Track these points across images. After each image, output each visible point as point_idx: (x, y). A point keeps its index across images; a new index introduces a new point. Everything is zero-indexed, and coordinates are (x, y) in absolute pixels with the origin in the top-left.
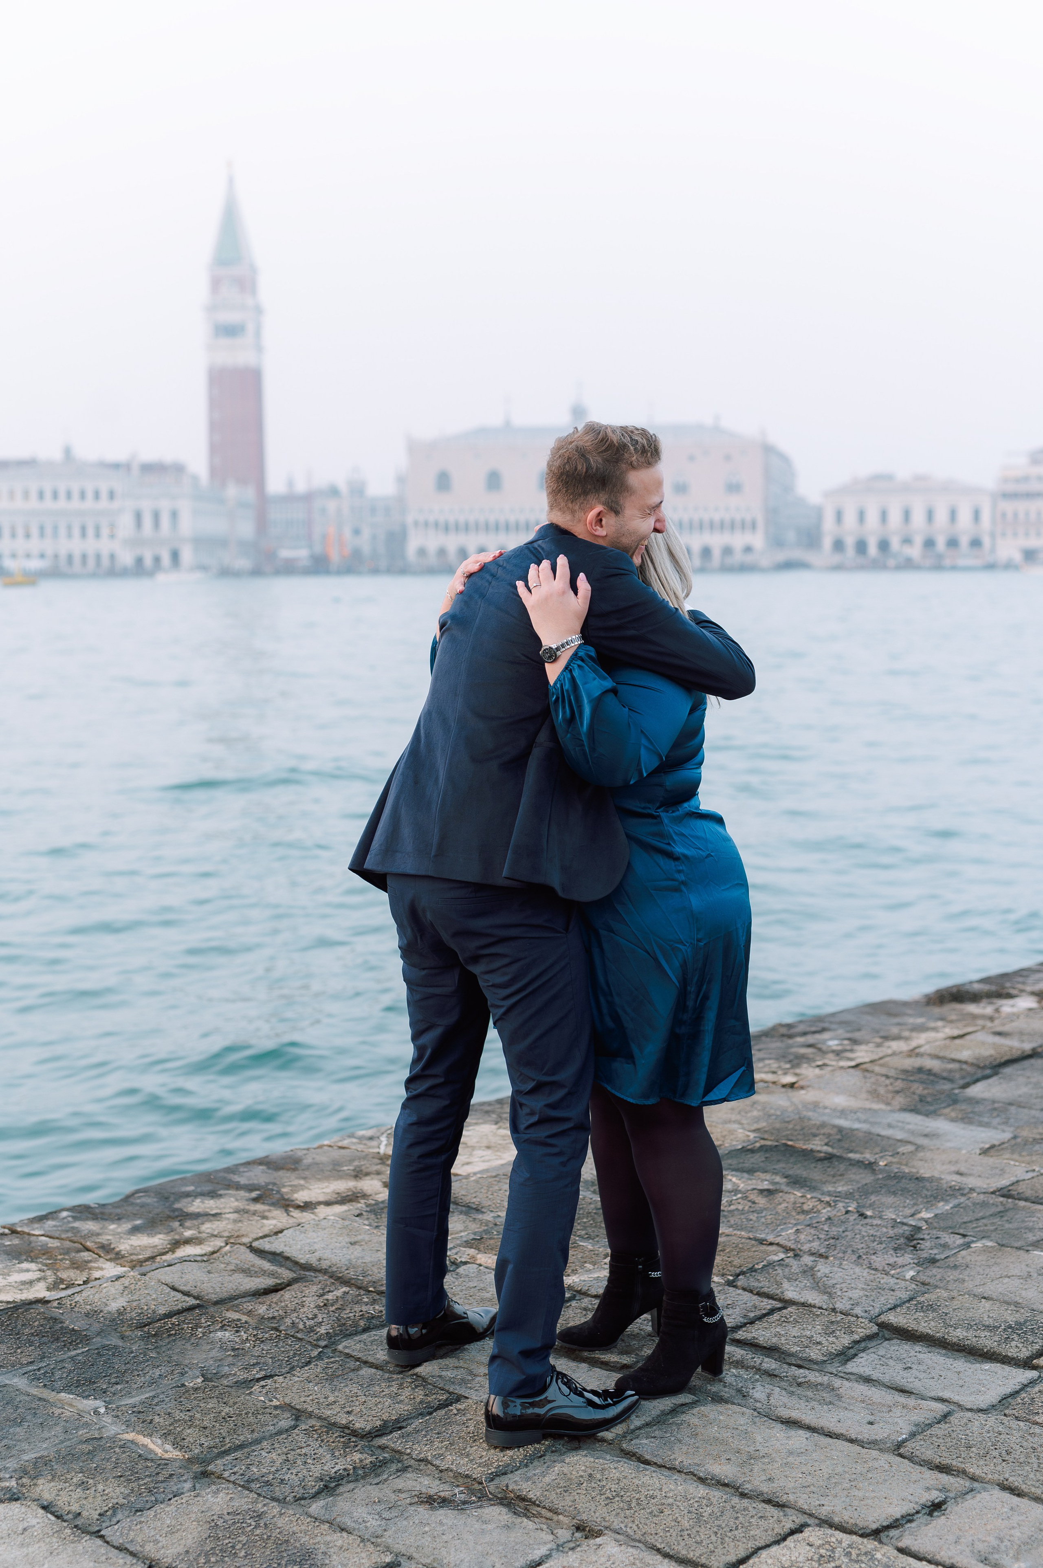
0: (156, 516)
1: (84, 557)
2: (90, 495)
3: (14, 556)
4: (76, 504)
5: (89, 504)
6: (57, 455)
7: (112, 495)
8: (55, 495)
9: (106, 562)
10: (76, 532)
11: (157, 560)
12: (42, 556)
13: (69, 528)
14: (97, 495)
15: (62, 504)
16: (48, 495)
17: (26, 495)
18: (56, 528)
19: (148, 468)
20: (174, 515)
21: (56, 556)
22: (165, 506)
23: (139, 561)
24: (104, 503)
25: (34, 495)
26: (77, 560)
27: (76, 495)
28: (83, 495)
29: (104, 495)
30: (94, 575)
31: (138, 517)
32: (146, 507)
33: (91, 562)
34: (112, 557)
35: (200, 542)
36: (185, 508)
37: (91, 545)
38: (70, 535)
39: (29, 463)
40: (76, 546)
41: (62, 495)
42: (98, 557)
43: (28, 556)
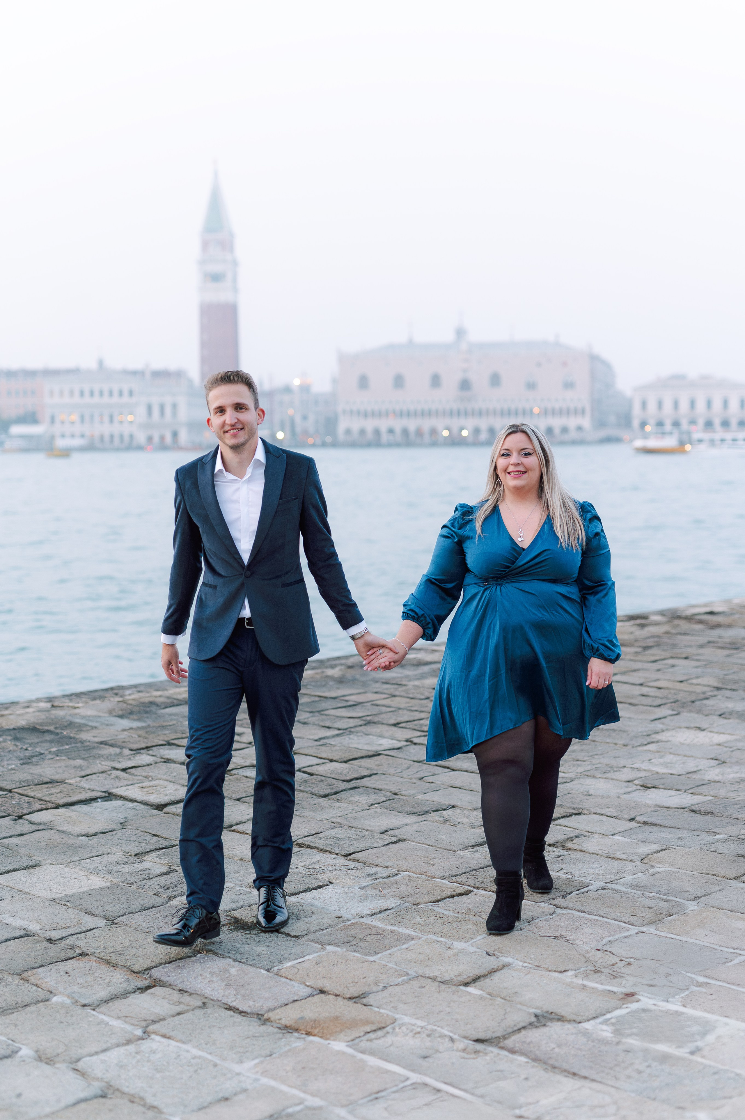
0: (162, 408)
1: (112, 437)
2: (116, 393)
3: (63, 436)
4: (106, 399)
5: (115, 399)
6: (93, 365)
7: (131, 393)
8: (92, 394)
9: (126, 439)
10: (106, 419)
11: (162, 438)
12: (83, 436)
13: (101, 415)
14: (121, 394)
15: (96, 399)
16: (87, 393)
17: (72, 393)
18: (92, 417)
19: (158, 374)
20: (175, 406)
21: (92, 436)
22: (168, 400)
23: (150, 439)
24: (126, 399)
25: (77, 393)
26: (107, 438)
27: (106, 393)
28: (111, 394)
29: (126, 393)
30: (118, 449)
31: (149, 409)
32: (155, 401)
33: (117, 440)
34: (131, 436)
35: (192, 426)
36: (182, 402)
37: (116, 429)
38: (102, 422)
39: (74, 372)
40: (106, 429)
41: (97, 393)
42: (121, 437)
43: (73, 436)
